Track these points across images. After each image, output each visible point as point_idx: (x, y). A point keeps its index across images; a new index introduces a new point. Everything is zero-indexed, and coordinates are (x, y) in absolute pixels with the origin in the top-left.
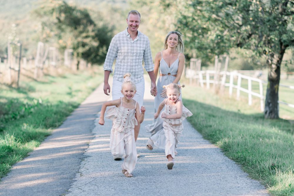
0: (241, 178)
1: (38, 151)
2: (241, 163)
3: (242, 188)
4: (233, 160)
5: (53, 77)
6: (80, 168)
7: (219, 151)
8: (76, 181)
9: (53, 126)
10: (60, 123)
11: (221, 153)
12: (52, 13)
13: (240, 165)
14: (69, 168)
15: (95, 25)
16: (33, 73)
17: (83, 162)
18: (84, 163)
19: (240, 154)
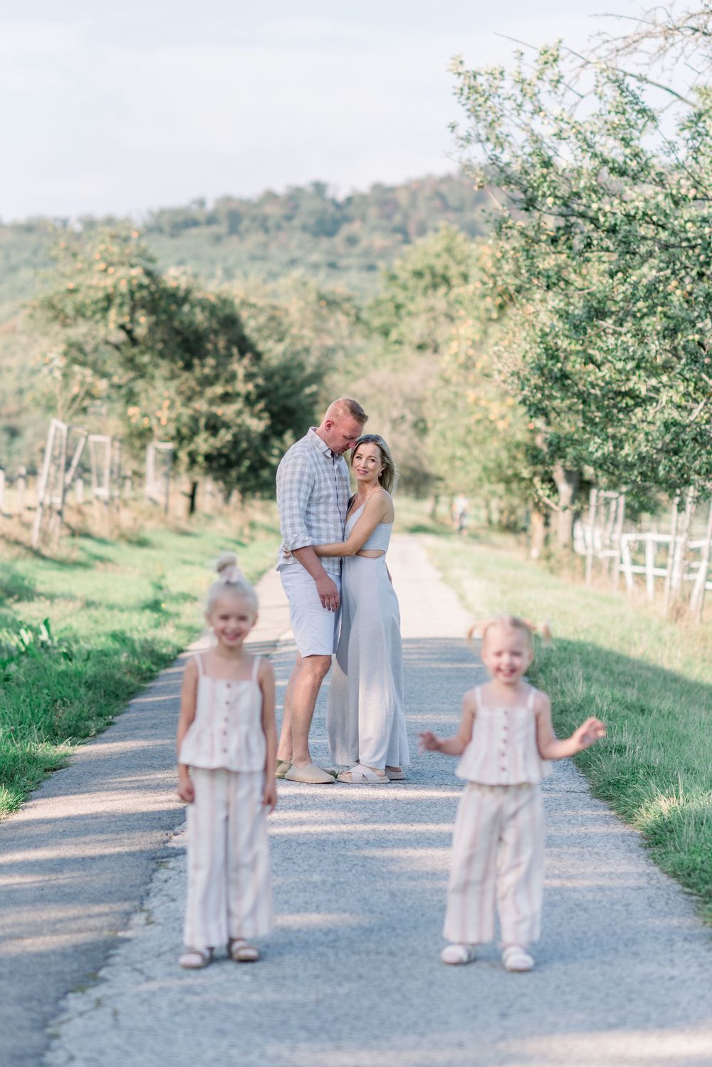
0: (687, 946)
1: (16, 826)
2: (699, 891)
3: (684, 981)
4: (674, 877)
5: (102, 541)
6: (148, 895)
7: (634, 843)
8: (127, 940)
9: (77, 733)
10: (101, 723)
11: (641, 851)
12: (106, 310)
13: (694, 898)
14: (110, 893)
15: (258, 356)
16: (27, 526)
17: (162, 874)
18: (164, 877)
19: (699, 859)
